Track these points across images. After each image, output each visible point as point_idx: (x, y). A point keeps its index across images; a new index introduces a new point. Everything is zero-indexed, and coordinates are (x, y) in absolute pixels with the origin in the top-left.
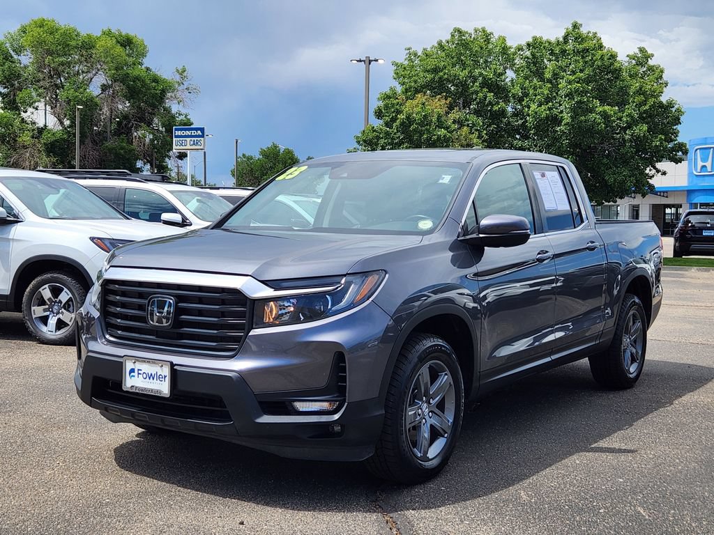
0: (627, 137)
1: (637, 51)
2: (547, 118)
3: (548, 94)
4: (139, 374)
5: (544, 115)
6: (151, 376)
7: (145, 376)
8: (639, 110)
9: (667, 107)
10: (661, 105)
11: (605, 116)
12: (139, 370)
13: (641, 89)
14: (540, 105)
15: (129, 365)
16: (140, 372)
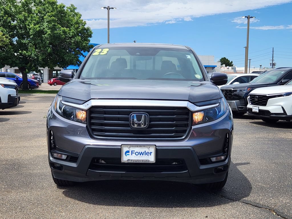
0: (72, 41)
1: (70, 6)
2: (39, 31)
3: (38, 20)
4: (132, 153)
5: (38, 29)
6: (141, 154)
7: (137, 154)
8: (77, 30)
9: (87, 30)
10: (85, 29)
11: (64, 32)
12: (132, 151)
13: (77, 22)
14: (35, 25)
15: (125, 149)
16: (133, 152)
